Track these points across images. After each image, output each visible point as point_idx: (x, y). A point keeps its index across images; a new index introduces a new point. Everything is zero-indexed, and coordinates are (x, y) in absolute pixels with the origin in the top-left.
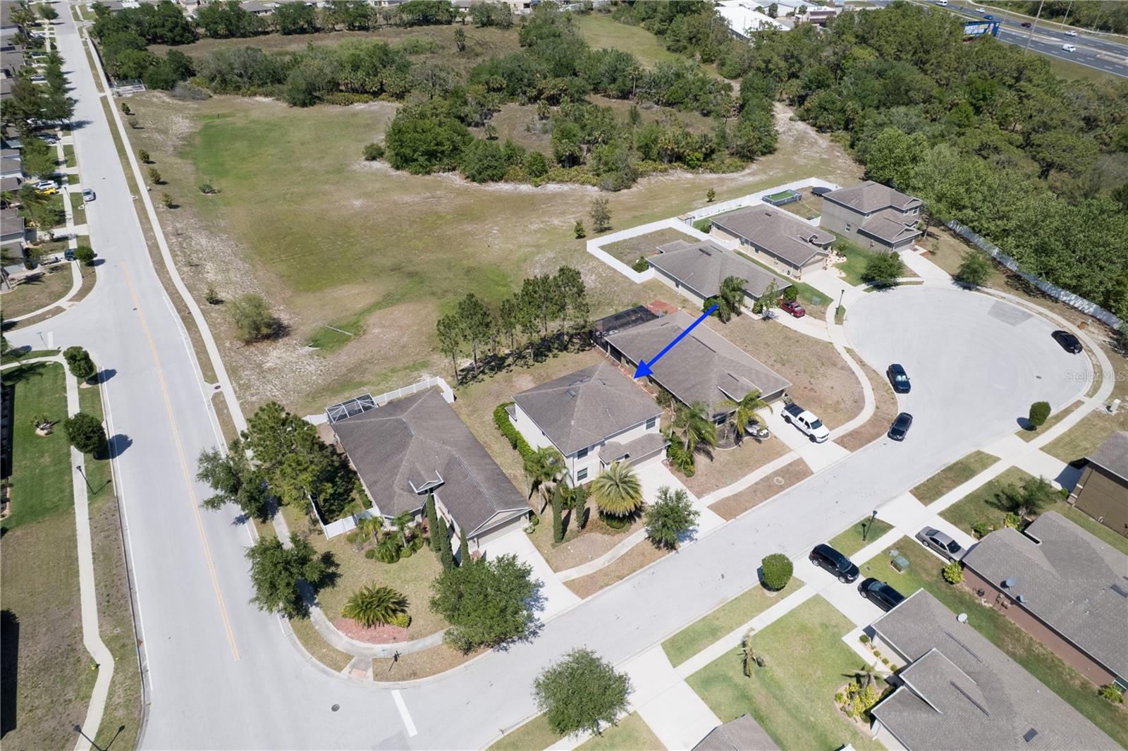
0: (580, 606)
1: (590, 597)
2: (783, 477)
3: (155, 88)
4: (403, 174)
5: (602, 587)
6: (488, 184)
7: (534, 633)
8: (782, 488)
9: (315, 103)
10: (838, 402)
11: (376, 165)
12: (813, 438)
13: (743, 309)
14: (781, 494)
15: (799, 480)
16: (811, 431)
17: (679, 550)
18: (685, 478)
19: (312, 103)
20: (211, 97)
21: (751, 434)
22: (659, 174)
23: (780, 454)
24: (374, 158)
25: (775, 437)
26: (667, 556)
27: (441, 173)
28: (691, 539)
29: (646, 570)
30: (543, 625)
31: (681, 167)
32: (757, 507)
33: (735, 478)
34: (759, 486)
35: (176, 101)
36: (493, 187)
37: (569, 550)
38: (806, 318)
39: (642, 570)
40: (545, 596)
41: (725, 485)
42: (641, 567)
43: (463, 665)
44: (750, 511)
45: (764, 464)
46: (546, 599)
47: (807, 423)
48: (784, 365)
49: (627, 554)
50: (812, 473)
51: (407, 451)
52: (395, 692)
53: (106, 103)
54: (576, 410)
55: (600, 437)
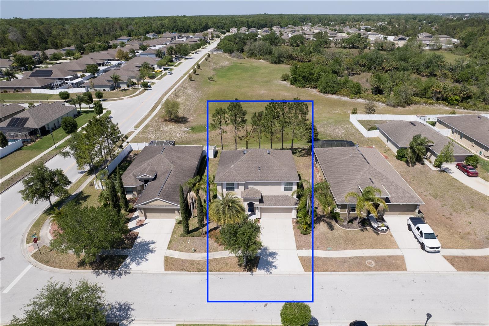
0: (160, 274)
1: (170, 272)
2: (376, 262)
3: (225, 53)
4: (293, 87)
5: (183, 270)
6: (328, 95)
7: (120, 274)
8: (369, 269)
9: (280, 63)
10: (469, 233)
11: (284, 82)
12: (423, 246)
13: (426, 161)
14: (365, 273)
15: (389, 269)
16: (423, 240)
17: (255, 273)
18: (299, 233)
19: (279, 63)
20: (245, 58)
21: (372, 227)
22: (427, 105)
23: (386, 247)
24: (285, 80)
25: (391, 235)
26: (241, 273)
27: (309, 89)
28: (268, 270)
29: (220, 274)
30: (129, 273)
31: (444, 104)
32: (337, 273)
33: (337, 247)
34: (351, 261)
35: (231, 58)
36: (330, 96)
37: (189, 241)
38: (478, 179)
39: (217, 273)
40: (147, 258)
41: (325, 249)
42: (218, 271)
43: (71, 270)
44: (329, 273)
45: (367, 248)
46: (147, 260)
47: (421, 233)
48: (435, 198)
49: (217, 259)
50: (405, 270)
51: (151, 160)
52: (30, 266)
53: (206, 54)
54: (239, 160)
55: (243, 180)
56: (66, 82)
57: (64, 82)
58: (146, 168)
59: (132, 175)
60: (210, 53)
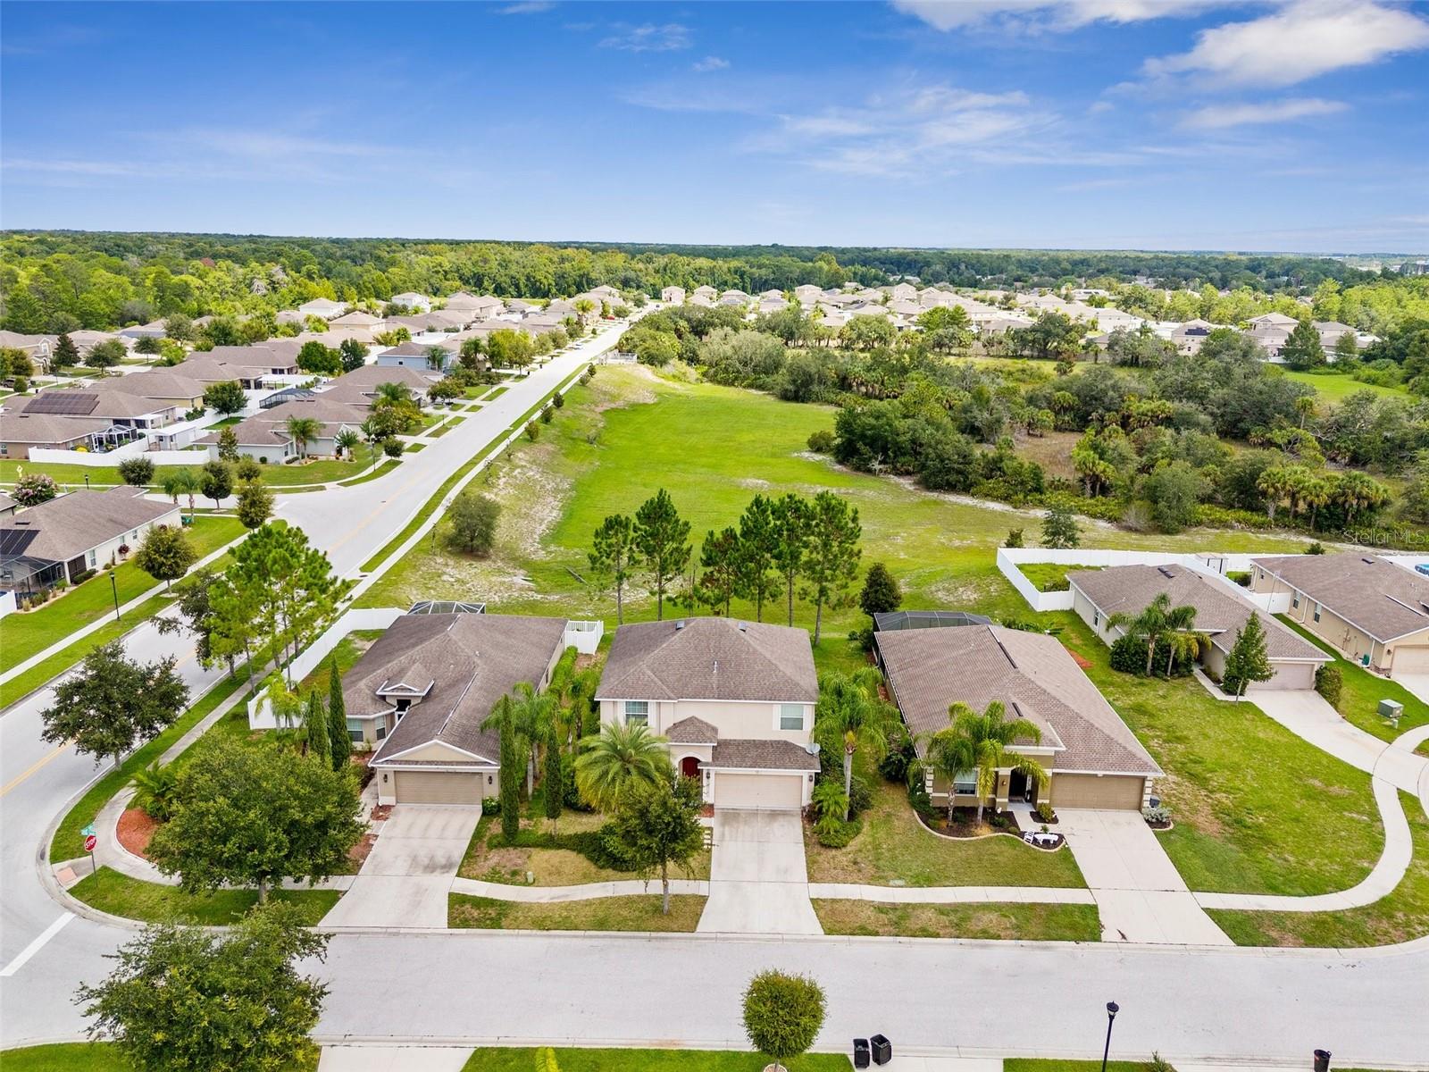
0: (434, 934)
1: (463, 931)
3: (643, 363)
4: (842, 469)
6: (945, 495)
9: (809, 401)
11: (817, 457)
19: (806, 400)
20: (701, 383)
21: (1019, 833)
22: (1248, 527)
23: (1051, 883)
24: (819, 450)
26: (655, 934)
27: (891, 475)
42: (594, 928)
50: (1097, 939)
51: (420, 647)
52: (68, 917)
53: (583, 367)
54: (664, 646)
55: (672, 695)
56: (139, 431)
57: (134, 431)
58: (403, 669)
59: (364, 687)
60: (594, 363)
